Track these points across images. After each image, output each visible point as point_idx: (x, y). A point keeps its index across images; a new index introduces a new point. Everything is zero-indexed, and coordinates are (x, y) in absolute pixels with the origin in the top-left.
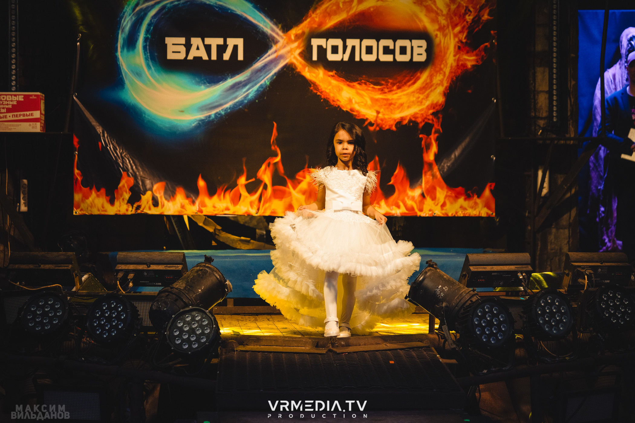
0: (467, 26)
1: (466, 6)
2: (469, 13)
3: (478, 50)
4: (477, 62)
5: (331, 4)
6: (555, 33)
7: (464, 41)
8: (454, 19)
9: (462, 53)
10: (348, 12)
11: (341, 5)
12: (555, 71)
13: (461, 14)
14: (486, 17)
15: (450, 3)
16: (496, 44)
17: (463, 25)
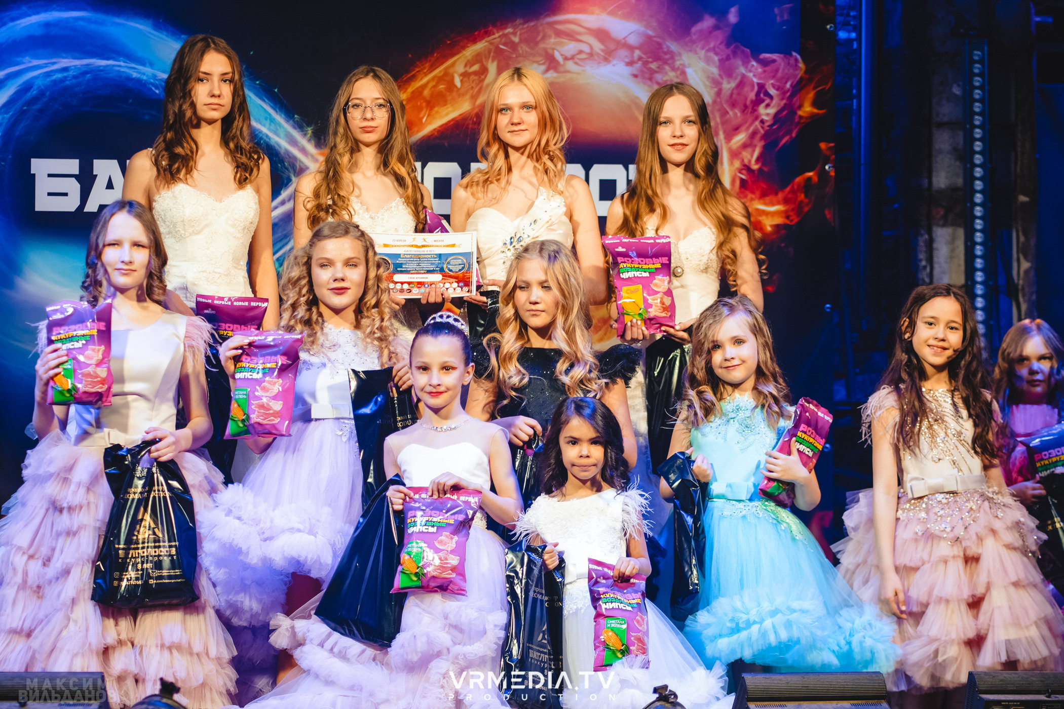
0: (762, 132)
1: (758, 84)
2: (767, 101)
3: (788, 189)
4: (787, 217)
5: (433, 79)
6: (978, 146)
7: (755, 167)
8: (731, 113)
9: (750, 195)
10: (474, 98)
11: (457, 82)
12: (979, 237)
13: (748, 103)
14: (807, 109)
15: (720, 75)
16: (833, 174)
17: (751, 129)
